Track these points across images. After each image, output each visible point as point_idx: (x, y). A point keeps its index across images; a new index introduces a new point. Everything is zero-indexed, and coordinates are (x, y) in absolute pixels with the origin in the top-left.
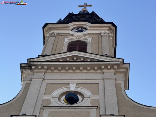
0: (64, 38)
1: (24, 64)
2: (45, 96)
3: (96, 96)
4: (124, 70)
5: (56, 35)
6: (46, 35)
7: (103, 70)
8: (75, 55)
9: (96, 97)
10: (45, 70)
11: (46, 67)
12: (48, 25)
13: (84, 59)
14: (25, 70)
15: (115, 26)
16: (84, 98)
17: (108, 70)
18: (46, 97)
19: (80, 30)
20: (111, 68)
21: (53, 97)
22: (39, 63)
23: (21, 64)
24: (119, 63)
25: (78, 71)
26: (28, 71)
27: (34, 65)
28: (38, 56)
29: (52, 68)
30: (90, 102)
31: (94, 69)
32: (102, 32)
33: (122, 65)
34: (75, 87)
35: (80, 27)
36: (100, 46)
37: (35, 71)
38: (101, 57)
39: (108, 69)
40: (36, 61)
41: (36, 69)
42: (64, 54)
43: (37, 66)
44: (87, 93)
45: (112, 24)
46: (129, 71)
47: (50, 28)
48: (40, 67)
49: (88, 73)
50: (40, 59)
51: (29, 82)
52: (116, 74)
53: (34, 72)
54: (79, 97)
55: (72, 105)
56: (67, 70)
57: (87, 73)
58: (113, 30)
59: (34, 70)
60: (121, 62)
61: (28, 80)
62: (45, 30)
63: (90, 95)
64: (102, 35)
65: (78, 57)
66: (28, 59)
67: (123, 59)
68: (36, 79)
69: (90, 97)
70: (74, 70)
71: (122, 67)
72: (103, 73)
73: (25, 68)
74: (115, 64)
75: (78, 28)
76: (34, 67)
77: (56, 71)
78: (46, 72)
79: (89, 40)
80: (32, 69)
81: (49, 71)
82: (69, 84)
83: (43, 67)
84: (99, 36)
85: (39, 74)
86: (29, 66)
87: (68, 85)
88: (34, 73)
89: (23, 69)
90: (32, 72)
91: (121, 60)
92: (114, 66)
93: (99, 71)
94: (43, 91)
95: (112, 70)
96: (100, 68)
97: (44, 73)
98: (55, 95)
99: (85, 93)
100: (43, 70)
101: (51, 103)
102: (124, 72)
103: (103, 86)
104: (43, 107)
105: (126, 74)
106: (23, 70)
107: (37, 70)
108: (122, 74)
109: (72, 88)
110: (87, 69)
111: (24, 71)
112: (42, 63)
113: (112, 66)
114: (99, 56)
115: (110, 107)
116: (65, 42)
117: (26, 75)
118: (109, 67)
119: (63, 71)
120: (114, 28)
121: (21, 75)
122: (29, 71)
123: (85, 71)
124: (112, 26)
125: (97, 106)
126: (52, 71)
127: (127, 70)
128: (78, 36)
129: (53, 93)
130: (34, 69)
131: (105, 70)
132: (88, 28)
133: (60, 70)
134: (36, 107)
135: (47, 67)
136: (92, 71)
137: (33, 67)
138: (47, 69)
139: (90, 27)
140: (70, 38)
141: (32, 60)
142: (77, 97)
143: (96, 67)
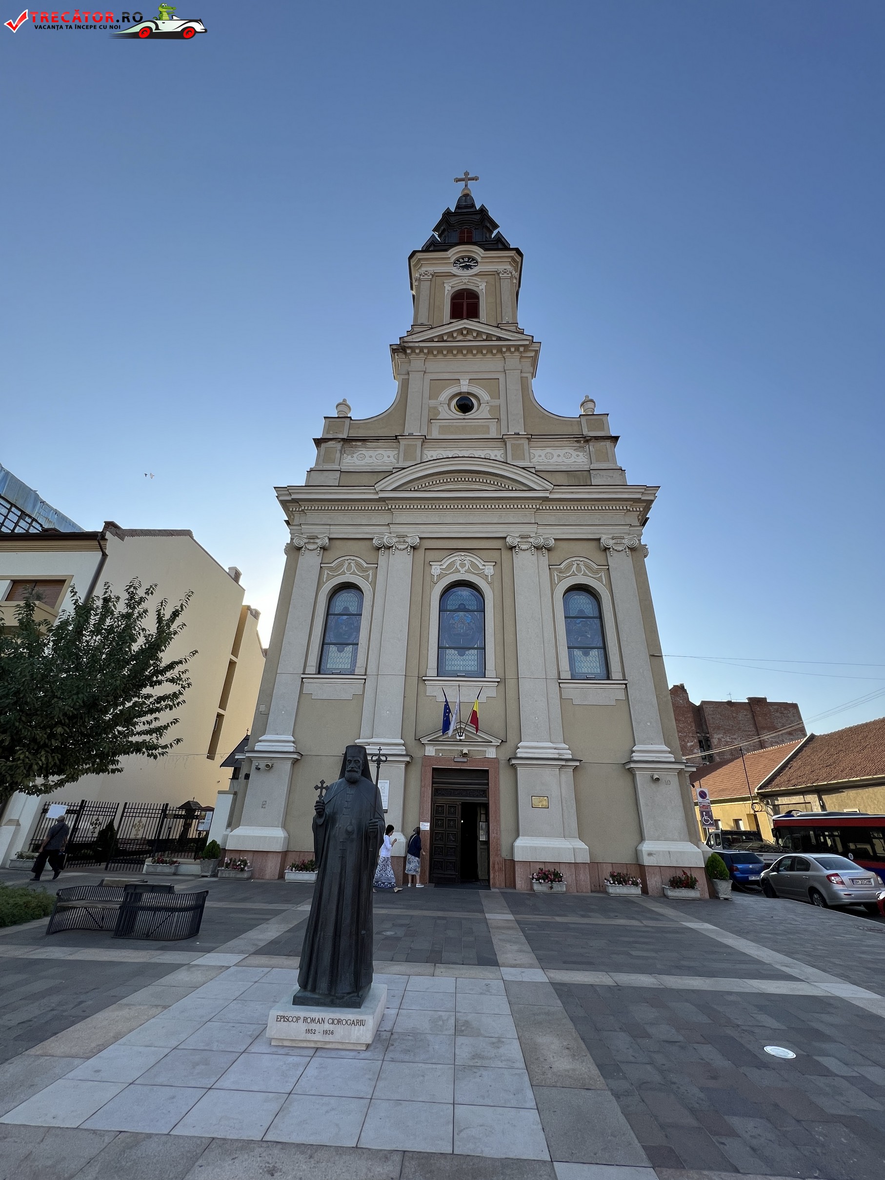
0: (444, 283)
2: (430, 401)
3: (495, 400)
5: (431, 277)
6: (416, 275)
7: (504, 356)
8: (465, 327)
9: (496, 402)
10: (425, 355)
11: (424, 351)
12: (418, 254)
14: (397, 355)
15: (520, 254)
16: (480, 403)
17: (511, 354)
19: (467, 263)
20: (515, 351)
21: (440, 404)
23: (390, 345)
24: (527, 342)
25: (470, 356)
26: (401, 357)
27: (409, 347)
29: (435, 352)
30: (489, 411)
31: (492, 353)
32: (500, 267)
33: (531, 345)
34: (468, 385)
35: (466, 257)
36: (498, 301)
37: (412, 356)
38: (502, 331)
40: (410, 340)
41: (412, 353)
42: (450, 326)
44: (484, 395)
45: (517, 250)
47: (420, 260)
48: (417, 351)
51: (406, 377)
52: (522, 361)
53: (411, 359)
54: (474, 401)
55: (466, 417)
56: (455, 357)
57: (483, 361)
58: (517, 262)
61: (403, 373)
62: (412, 264)
63: (487, 398)
64: (501, 275)
66: (400, 338)
67: (533, 337)
68: (414, 371)
69: (488, 403)
70: (464, 355)
71: (530, 348)
72: (505, 360)
75: (463, 259)
76: (409, 351)
78: (426, 359)
79: (481, 287)
80: (407, 354)
82: (459, 380)
84: (496, 276)
86: (402, 349)
89: (395, 353)
90: (407, 357)
91: (530, 338)
92: (520, 348)
95: (517, 354)
97: (424, 360)
98: (443, 400)
99: (481, 395)
100: (422, 355)
101: (439, 413)
102: (532, 357)
103: (505, 384)
104: (431, 419)
108: (530, 361)
110: (482, 355)
111: (397, 357)
112: (420, 345)
114: (499, 330)
115: (514, 422)
116: (446, 292)
118: (513, 349)
119: (450, 359)
120: (518, 259)
122: (403, 357)
123: (480, 358)
124: (516, 254)
125: (498, 420)
126: (435, 356)
128: (464, 279)
129: (440, 397)
131: (508, 354)
132: (479, 260)
133: (445, 357)
134: (422, 420)
138: (428, 355)
139: (482, 257)
140: (454, 280)
141: (405, 339)
142: (471, 403)
143: (494, 349)
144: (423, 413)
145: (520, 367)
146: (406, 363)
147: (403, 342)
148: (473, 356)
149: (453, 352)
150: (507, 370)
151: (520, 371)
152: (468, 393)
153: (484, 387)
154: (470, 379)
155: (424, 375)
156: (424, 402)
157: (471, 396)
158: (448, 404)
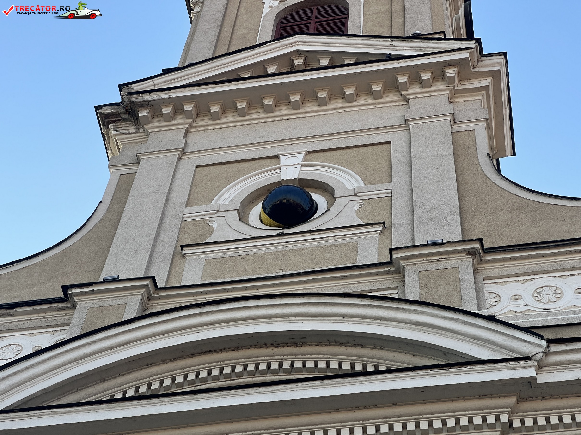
2: (188, 209)
3: (379, 187)
4: (487, 82)
7: (403, 93)
8: (297, 51)
9: (381, 190)
10: (188, 118)
11: (188, 107)
13: (331, 60)
14: (115, 129)
16: (335, 199)
17: (423, 87)
18: (194, 212)
20: (434, 80)
21: (218, 211)
22: (165, 95)
23: (97, 108)
25: (311, 107)
26: (125, 132)
27: (144, 105)
28: (163, 70)
29: (215, 109)
30: (357, 212)
31: (371, 93)
33: (478, 61)
34: (302, 165)
36: (397, 6)
37: (152, 125)
39: (424, 84)
41: (153, 117)
46: (508, 82)
48: (167, 110)
49: (351, 109)
50: (165, 82)
57: (347, 109)
59: (149, 123)
63: (356, 185)
65: (310, 57)
66: (121, 87)
67: (478, 41)
68: (154, 153)
69: (356, 195)
70: (295, 106)
71: (476, 70)
72: (408, 101)
73: (114, 122)
74: (449, 64)
76: (145, 114)
77: (229, 118)
80: (140, 120)
81: (204, 121)
83: (178, 106)
85: (166, 135)
86: (127, 112)
87: (273, 160)
89: (109, 123)
90: (141, 130)
91: (471, 44)
92: (447, 71)
94: (181, 193)
95: (440, 86)
96: (392, 83)
98: (227, 202)
99: (339, 181)
100: (179, 120)
103: (406, 149)
106: (108, 127)
107: (157, 123)
109: (291, 169)
110: (343, 96)
111: (114, 133)
117: (121, 147)
118: (426, 76)
119: (256, 114)
121: (107, 150)
122: (131, 131)
123: (338, 103)
126: (215, 117)
127: (500, 77)
129: (220, 197)
131: (414, 89)
134: (157, 251)
135: (196, 106)
136: (365, 100)
137: (142, 113)
138: (194, 114)
143: (376, 83)
144: (162, 237)
145: (449, 109)
146: (137, 143)
147: (129, 94)
148: (320, 105)
149: (263, 103)
150: (412, 120)
151: (449, 118)
152: (300, 180)
153: (349, 165)
154: (310, 152)
155: (179, 159)
156: (170, 211)
157: (310, 187)
158: (238, 210)
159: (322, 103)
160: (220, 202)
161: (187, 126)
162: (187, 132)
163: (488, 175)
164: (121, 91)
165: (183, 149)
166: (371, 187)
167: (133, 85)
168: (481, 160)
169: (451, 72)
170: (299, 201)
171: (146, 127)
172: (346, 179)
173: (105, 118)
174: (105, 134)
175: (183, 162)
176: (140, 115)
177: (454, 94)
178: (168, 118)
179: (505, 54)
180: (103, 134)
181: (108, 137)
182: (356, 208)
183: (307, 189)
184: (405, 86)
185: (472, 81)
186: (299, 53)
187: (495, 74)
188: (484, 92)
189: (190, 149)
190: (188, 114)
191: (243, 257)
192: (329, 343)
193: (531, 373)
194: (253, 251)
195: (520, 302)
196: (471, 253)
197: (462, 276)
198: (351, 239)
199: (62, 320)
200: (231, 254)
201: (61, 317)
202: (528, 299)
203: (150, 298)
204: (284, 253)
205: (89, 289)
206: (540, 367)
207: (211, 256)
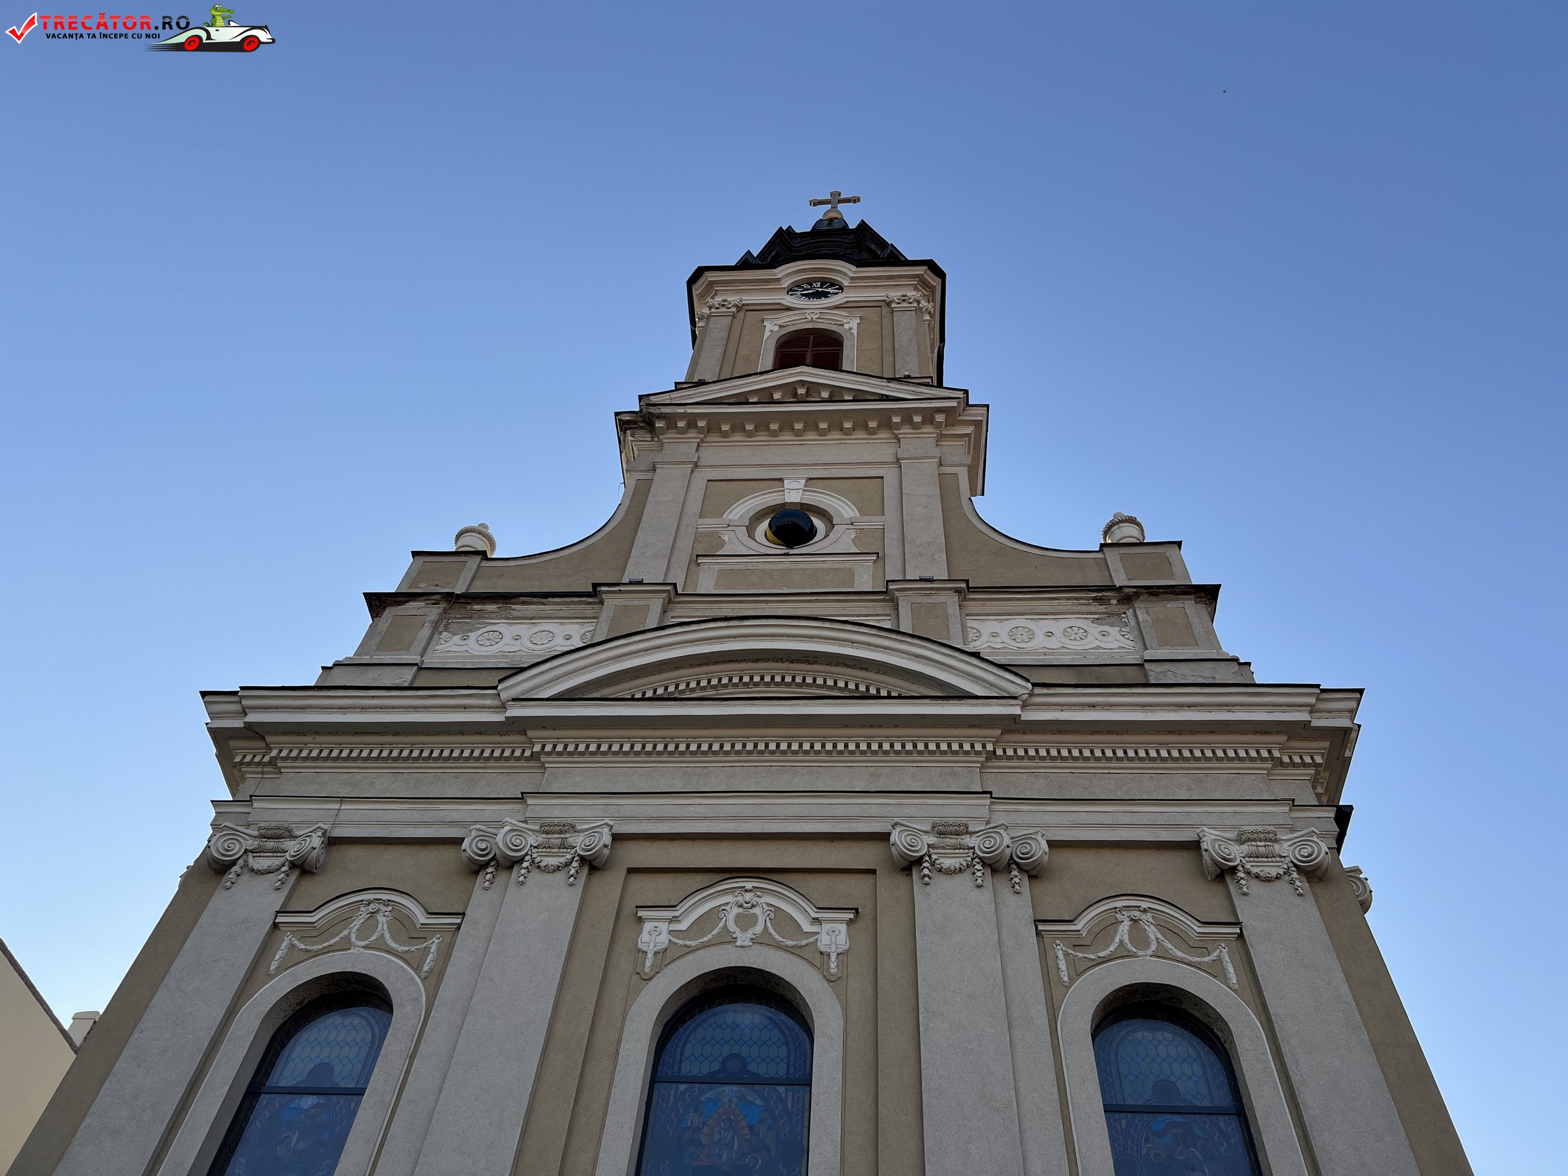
0: (763, 321)
1: (628, 415)
2: (701, 520)
3: (873, 518)
4: (969, 430)
5: (734, 309)
6: (701, 310)
7: (896, 432)
8: (801, 381)
9: (874, 522)
10: (700, 433)
11: (701, 424)
12: (707, 274)
13: (831, 394)
14: (632, 435)
15: (941, 275)
16: (834, 526)
17: (914, 429)
18: (707, 524)
19: (818, 289)
20: (924, 422)
21: (729, 526)
22: (680, 410)
23: (617, 414)
24: (954, 404)
25: (811, 436)
26: (641, 439)
27: (661, 417)
28: (676, 384)
29: (725, 428)
30: (853, 540)
31: (866, 428)
32: (895, 294)
33: (964, 410)
34: (804, 491)
35: (816, 280)
36: (887, 345)
37: (666, 436)
38: (890, 384)
39: (915, 426)
40: (668, 402)
41: (668, 429)
42: (765, 377)
43: (671, 420)
44: (843, 508)
45: (931, 265)
46: (987, 431)
47: (711, 284)
48: (681, 424)
49: (847, 442)
50: (681, 397)
51: (648, 476)
52: (942, 443)
53: (664, 441)
54: (816, 522)
55: (791, 551)
56: (774, 434)
57: (843, 441)
58: (933, 289)
59: (664, 434)
60: (958, 402)
61: (642, 468)
62: (695, 293)
63: (852, 514)
64: (893, 305)
65: (812, 388)
66: (641, 397)
67: (966, 392)
68: (669, 463)
69: (852, 524)
70: (798, 433)
71: (961, 418)
72: (899, 440)
73: (631, 428)
74: (939, 410)
75: (810, 284)
76: (662, 425)
77: (737, 437)
78: (702, 441)
79: (849, 326)
80: (656, 429)
81: (714, 438)
82: (781, 480)
83: (692, 421)
84: (885, 309)
85: (679, 447)
86: (644, 421)
87: (777, 483)
88: (662, 444)
89: (626, 429)
90: (656, 439)
91: (960, 394)
92: (936, 416)
93: (884, 435)
94: (694, 505)
95: (928, 429)
96: (885, 421)
97: (698, 443)
98: (736, 518)
99: (836, 509)
100: (692, 434)
101: (723, 544)
102: (969, 435)
103: (897, 486)
104: (698, 556)
105: (975, 443)
106: (626, 433)
107: (671, 434)
108: (963, 443)
109: (794, 493)
110: (842, 429)
111: (630, 438)
112: (689, 411)
113: (929, 416)
114: (884, 383)
115: (921, 555)
116: (767, 334)
117: (636, 452)
118: (917, 419)
119: (762, 437)
120: (935, 282)
121: (621, 453)
122: (646, 439)
123: (836, 435)
124: (929, 272)
125: (878, 553)
126: (725, 435)
127: (981, 427)
128: (811, 313)
129: (730, 512)
130: (663, 431)
131: (905, 430)
132: (846, 283)
133: (750, 434)
134: (674, 557)
135: (708, 423)
136: (860, 434)
137: (659, 424)
138: (706, 430)
139: (852, 278)
140: (785, 318)
141: (654, 400)
142: (810, 524)
143: (872, 420)
144: (678, 544)
145: (936, 452)
146: (652, 450)
147: (648, 405)
148: (820, 435)
149: (769, 427)
150: (903, 459)
151: (937, 460)
152: (802, 504)
153: (845, 494)
154: (810, 479)
155: (692, 471)
156: (685, 521)
157: (810, 511)
158: (747, 527)
159: (823, 433)
160: (730, 517)
161: (699, 440)
162: (698, 446)
163: (970, 518)
164: (640, 402)
165: (696, 463)
166: (866, 518)
167: (651, 397)
168: (963, 503)
169: (940, 418)
170: (802, 524)
171: (661, 437)
172: (844, 508)
173: (624, 424)
174: (622, 438)
175: (695, 474)
176: (657, 425)
177: (941, 437)
178: (682, 431)
179: (987, 406)
180: (619, 438)
181: (625, 442)
182: (853, 536)
183: (807, 513)
184: (898, 426)
185: (956, 428)
186: (802, 383)
187: (978, 425)
188: (967, 439)
189: (701, 463)
190: (700, 430)
191: (752, 571)
192: (838, 664)
193: (1016, 710)
194: (761, 566)
195: (998, 639)
196: (958, 591)
197: (950, 611)
198: (847, 565)
199: (590, 613)
200: (742, 567)
201: (590, 610)
202: (1004, 636)
203: (670, 602)
204: (790, 571)
205: (617, 588)
206: (1024, 706)
207: (723, 567)
